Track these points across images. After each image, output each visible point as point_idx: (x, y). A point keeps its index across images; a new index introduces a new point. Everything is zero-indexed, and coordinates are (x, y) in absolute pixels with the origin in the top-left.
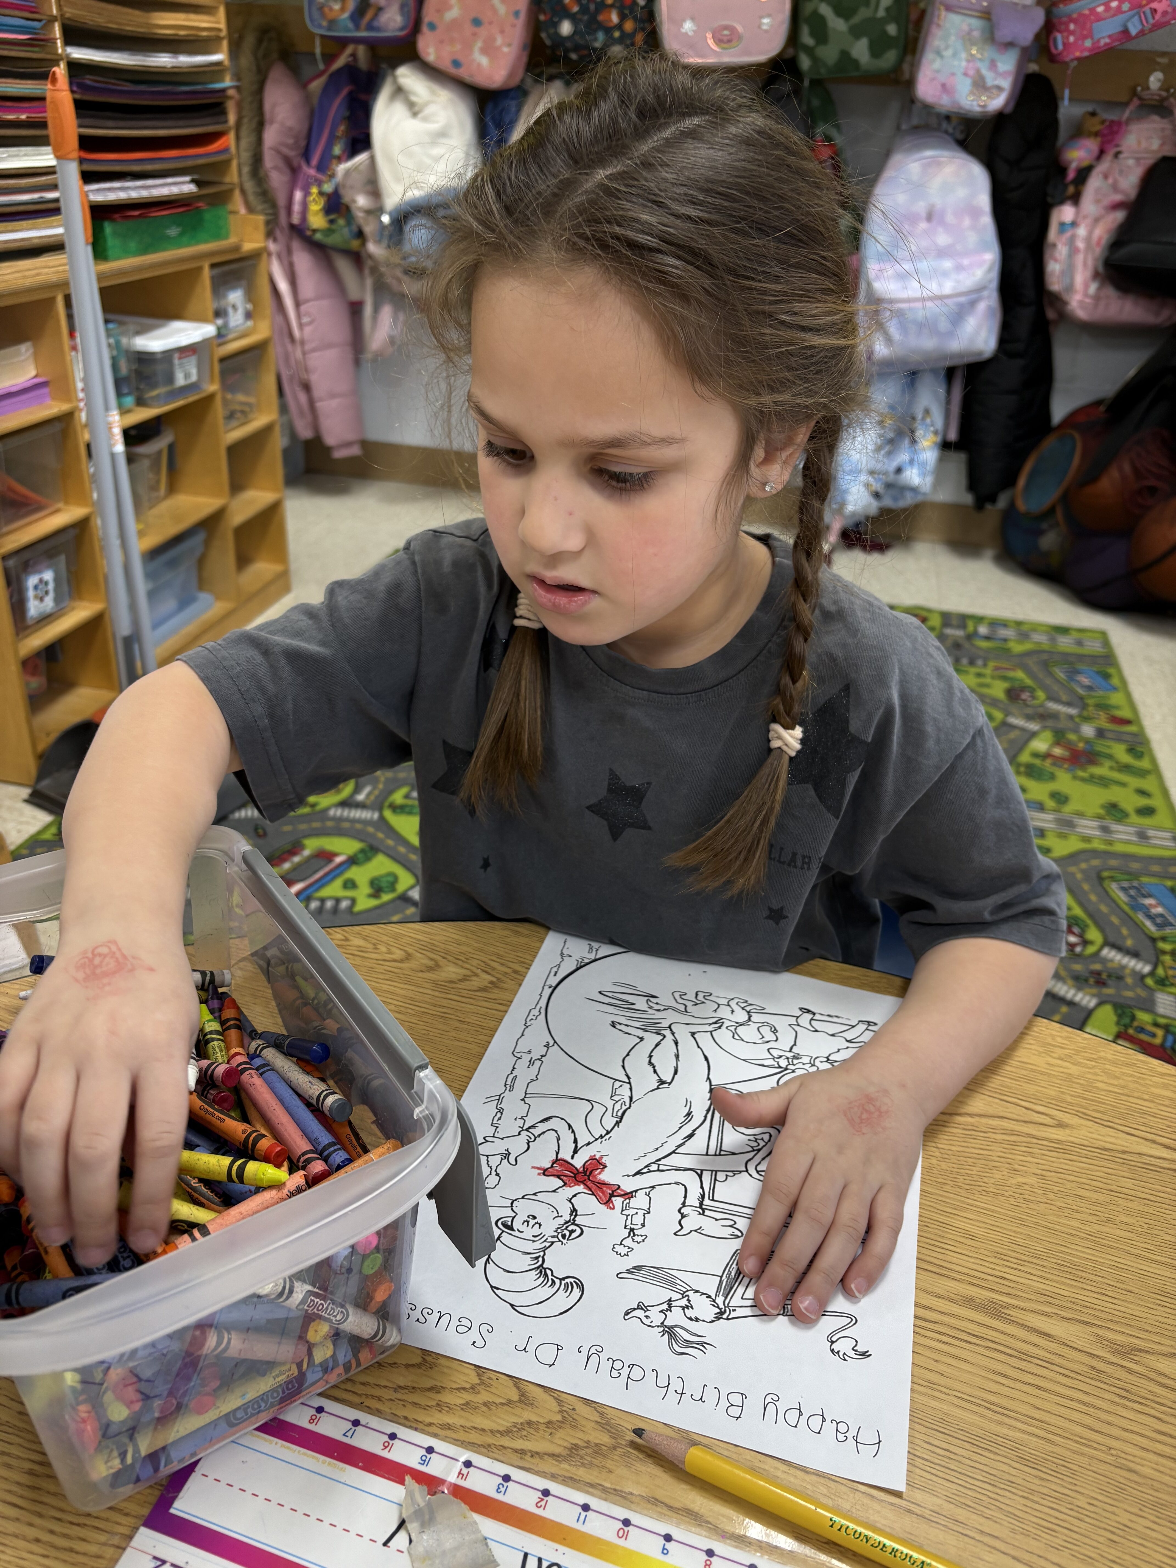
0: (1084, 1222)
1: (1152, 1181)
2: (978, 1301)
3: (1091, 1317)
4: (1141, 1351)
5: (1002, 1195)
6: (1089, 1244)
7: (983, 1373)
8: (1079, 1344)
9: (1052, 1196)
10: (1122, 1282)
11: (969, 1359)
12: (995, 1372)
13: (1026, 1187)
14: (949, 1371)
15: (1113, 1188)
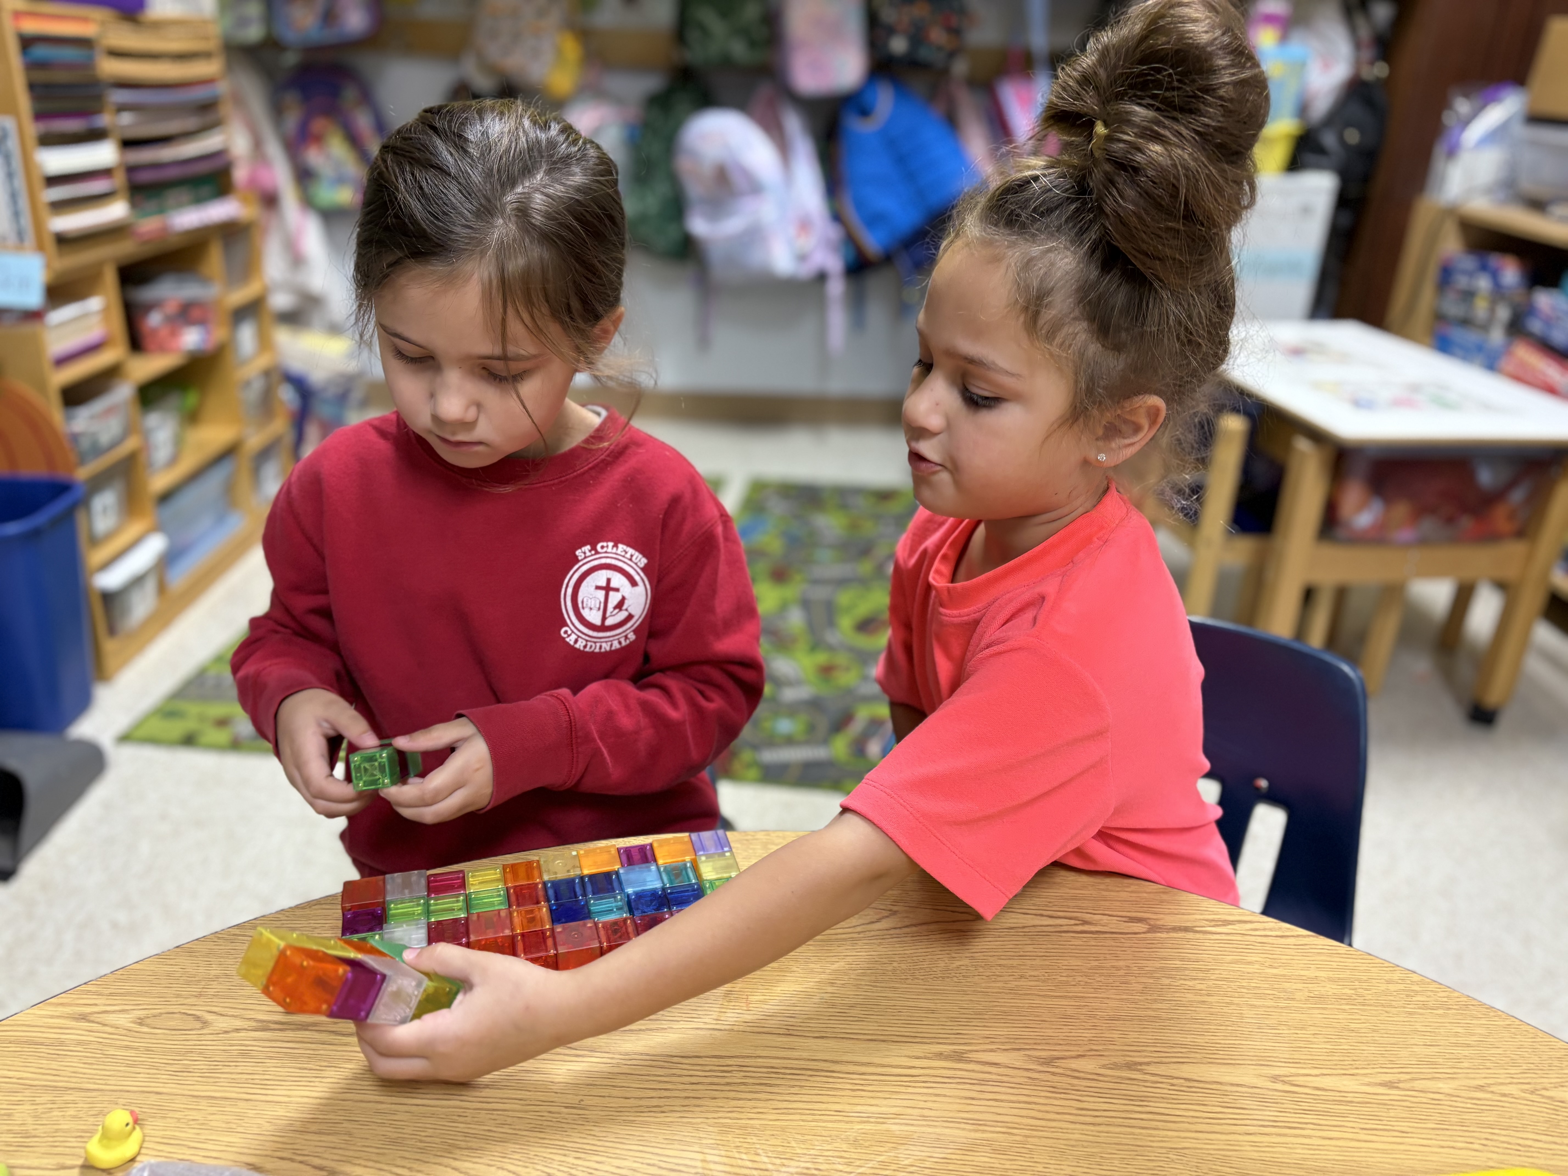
0: (1006, 982)
1: (1045, 943)
2: (946, 1053)
3: (1022, 1045)
4: (1058, 1058)
5: (948, 977)
6: (1011, 996)
7: (958, 1101)
8: (1018, 1064)
9: (981, 970)
10: (1038, 1016)
11: (948, 1094)
12: (966, 1098)
13: (963, 967)
14: (935, 1105)
15: (1022, 953)
